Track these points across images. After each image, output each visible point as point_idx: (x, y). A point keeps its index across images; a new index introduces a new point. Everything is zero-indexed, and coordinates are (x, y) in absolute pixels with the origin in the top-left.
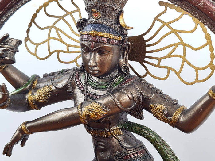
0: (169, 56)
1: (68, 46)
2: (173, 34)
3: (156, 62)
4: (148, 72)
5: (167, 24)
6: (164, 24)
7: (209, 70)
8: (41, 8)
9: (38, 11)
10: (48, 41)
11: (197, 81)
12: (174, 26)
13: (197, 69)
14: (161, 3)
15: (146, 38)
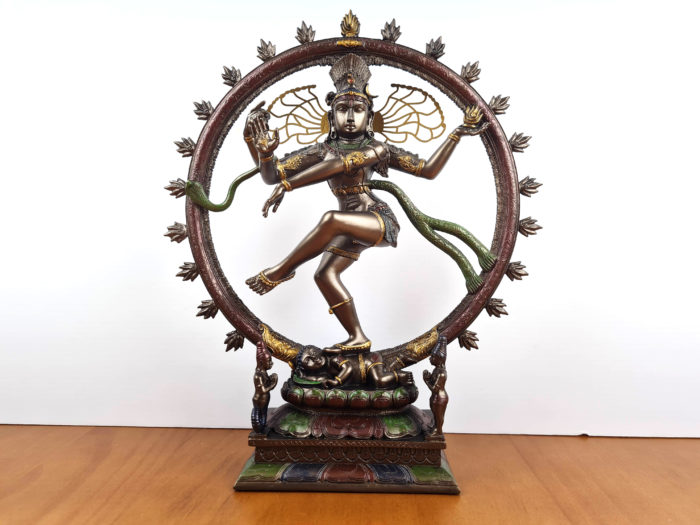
0: (406, 123)
1: (307, 129)
2: (407, 107)
3: (394, 130)
4: (388, 139)
5: (401, 100)
6: (398, 100)
7: (441, 129)
8: (277, 99)
9: (274, 102)
10: (286, 126)
11: (432, 138)
12: (407, 100)
13: (431, 129)
14: (393, 85)
15: (382, 113)
